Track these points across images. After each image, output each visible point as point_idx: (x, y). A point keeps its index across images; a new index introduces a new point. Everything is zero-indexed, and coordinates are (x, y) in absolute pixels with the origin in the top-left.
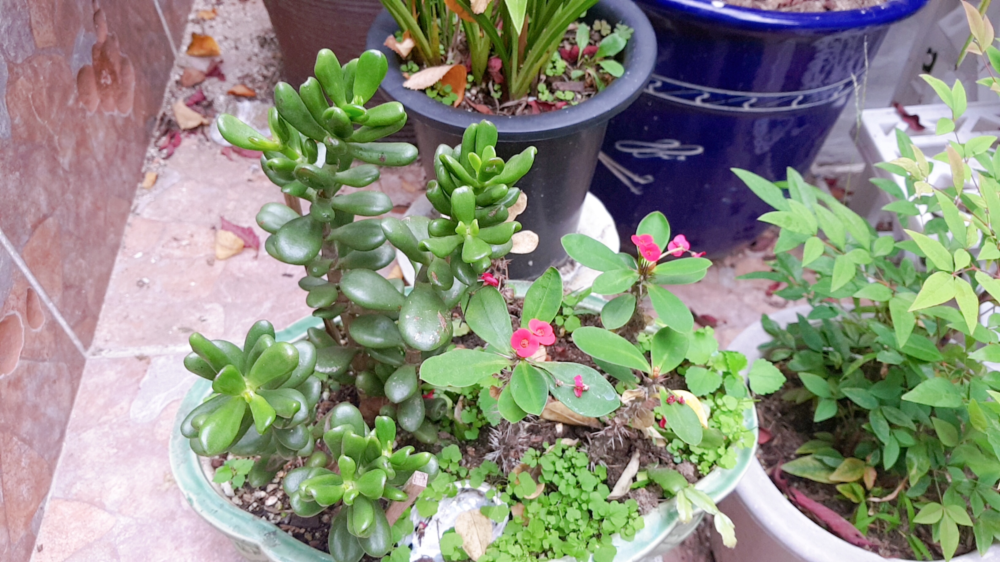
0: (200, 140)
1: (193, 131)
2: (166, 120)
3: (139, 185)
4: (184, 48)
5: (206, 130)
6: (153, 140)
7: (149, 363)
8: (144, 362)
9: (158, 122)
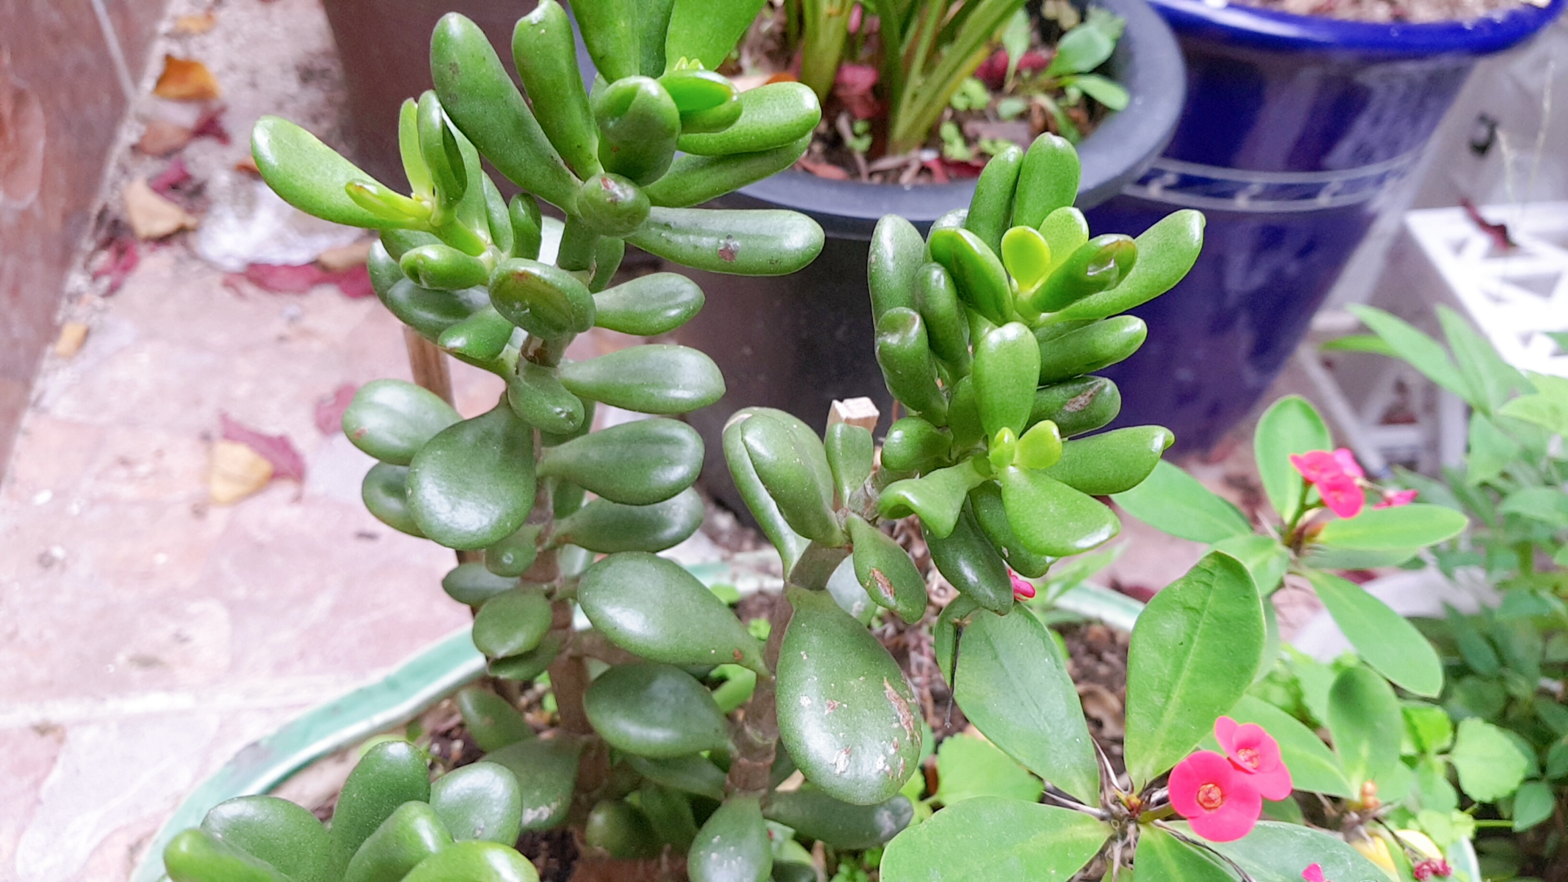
0: (179, 260)
1: (163, 240)
2: (109, 218)
3: (49, 350)
4: (148, 84)
5: (191, 238)
6: (79, 260)
7: (61, 741)
8: (50, 738)
9: (92, 224)
